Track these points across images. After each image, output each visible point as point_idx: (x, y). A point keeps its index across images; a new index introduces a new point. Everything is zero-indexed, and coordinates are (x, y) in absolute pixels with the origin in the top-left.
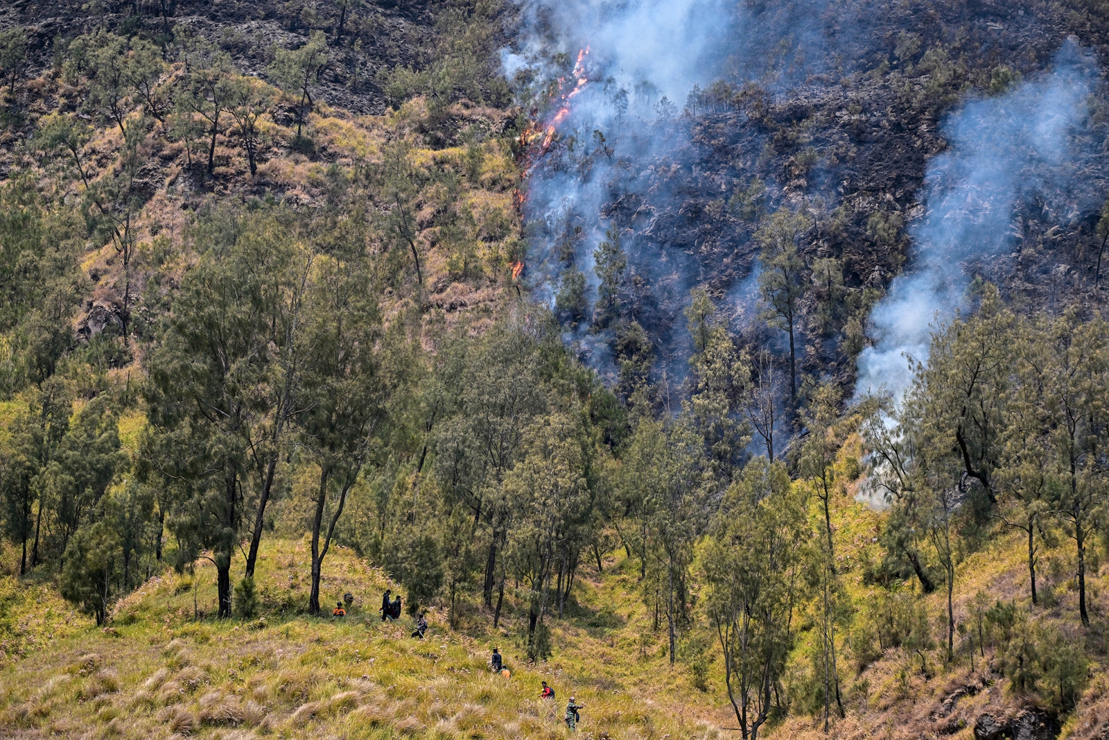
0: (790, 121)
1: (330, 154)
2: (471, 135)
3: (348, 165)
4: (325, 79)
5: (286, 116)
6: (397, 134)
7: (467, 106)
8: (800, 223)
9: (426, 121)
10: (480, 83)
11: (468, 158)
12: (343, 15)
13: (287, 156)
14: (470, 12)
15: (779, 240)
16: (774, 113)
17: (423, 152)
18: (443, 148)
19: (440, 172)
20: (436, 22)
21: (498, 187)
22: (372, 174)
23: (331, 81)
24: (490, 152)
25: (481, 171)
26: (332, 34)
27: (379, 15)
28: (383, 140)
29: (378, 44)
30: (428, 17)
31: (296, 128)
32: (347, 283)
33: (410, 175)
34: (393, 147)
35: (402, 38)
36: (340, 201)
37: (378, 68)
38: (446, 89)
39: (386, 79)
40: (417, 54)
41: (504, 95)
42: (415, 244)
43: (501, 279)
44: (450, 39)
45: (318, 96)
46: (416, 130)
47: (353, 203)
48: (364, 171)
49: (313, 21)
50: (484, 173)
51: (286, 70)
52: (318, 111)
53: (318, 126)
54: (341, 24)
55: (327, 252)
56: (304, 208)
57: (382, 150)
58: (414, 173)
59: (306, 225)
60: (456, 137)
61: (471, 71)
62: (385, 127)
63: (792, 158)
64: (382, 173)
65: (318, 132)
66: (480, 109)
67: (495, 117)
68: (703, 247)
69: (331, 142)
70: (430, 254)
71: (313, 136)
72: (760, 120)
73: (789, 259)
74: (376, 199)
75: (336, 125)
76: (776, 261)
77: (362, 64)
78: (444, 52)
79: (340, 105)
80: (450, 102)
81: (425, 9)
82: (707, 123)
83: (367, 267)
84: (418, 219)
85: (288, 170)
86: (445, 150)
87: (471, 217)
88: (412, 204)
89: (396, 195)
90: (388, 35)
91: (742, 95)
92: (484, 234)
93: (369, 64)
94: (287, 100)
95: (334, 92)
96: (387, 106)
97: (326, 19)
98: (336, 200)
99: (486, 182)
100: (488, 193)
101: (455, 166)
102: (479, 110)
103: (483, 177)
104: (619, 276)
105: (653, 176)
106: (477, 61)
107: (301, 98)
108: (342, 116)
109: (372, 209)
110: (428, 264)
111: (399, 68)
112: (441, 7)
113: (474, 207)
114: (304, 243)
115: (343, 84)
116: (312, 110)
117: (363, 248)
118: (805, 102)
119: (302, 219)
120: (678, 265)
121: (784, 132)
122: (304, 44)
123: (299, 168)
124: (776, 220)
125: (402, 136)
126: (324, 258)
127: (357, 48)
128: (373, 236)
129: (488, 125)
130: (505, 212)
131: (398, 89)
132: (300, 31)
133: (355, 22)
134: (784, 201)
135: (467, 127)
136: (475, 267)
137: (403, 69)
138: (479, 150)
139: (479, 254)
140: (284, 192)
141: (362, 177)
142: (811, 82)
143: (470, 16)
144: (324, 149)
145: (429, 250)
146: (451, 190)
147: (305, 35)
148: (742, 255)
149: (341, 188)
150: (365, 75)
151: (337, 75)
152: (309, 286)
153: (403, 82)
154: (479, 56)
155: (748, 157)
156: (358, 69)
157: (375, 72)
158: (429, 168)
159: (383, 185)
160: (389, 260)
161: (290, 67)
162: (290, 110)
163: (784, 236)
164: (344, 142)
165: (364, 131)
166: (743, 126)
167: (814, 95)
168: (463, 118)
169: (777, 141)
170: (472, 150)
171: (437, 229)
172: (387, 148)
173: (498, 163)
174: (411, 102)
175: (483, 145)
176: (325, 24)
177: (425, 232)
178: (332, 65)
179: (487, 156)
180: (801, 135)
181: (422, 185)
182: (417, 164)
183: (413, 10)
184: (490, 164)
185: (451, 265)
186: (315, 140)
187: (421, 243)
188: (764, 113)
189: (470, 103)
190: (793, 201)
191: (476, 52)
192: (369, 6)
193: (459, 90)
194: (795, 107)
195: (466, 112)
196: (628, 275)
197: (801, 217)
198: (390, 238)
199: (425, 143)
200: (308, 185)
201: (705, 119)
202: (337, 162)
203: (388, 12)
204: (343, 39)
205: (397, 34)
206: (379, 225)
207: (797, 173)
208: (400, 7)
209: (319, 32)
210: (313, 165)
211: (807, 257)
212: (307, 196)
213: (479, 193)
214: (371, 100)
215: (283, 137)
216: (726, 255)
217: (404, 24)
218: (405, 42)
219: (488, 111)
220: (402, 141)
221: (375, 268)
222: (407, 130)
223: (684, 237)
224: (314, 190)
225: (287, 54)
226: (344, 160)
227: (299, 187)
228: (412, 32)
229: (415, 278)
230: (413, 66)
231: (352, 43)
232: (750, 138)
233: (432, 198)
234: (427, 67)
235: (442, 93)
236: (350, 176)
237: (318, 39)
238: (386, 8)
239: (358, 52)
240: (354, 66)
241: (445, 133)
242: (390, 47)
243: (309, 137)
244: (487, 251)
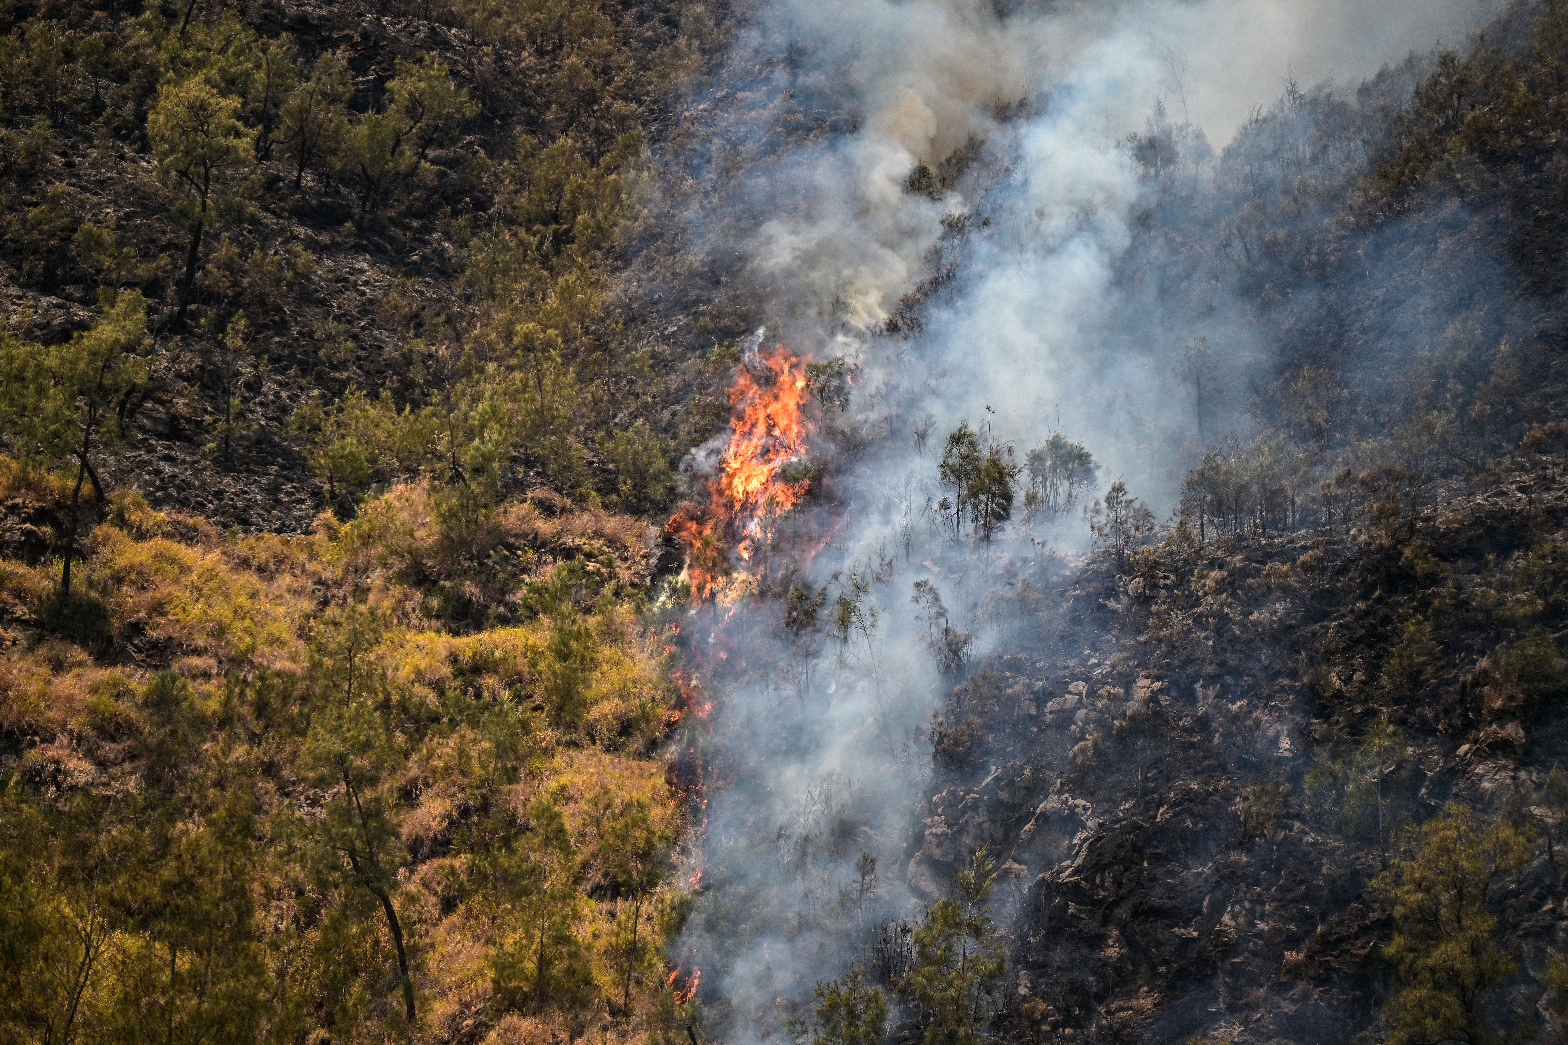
0: (1478, 556)
1: (154, 645)
2: (562, 592)
3: (206, 676)
4: (142, 429)
5: (29, 533)
6: (347, 588)
7: (547, 509)
8: (1504, 848)
9: (432, 552)
10: (587, 442)
11: (550, 658)
12: (195, 245)
13: (31, 649)
14: (561, 239)
15: (1445, 898)
16: (1432, 533)
17: (422, 639)
18: (479, 628)
19: (470, 699)
20: (462, 267)
21: (637, 743)
22: (275, 702)
23: (160, 436)
24: (613, 642)
25: (589, 694)
26: (162, 301)
27: (298, 247)
28: (307, 605)
29: (295, 330)
30: (440, 253)
31: (57, 568)
32: (197, 1015)
33: (385, 706)
34: (336, 624)
35: (364, 312)
36: (181, 778)
37: (293, 398)
38: (488, 458)
39: (316, 429)
40: (408, 359)
41: (655, 478)
42: (396, 903)
43: (642, 1007)
44: (500, 316)
45: (121, 477)
46: (401, 577)
47: (219, 784)
48: (250, 694)
49: (107, 263)
50: (596, 702)
51: (30, 401)
52: (121, 522)
53: (121, 562)
54: (190, 273)
55: (143, 925)
56: (78, 799)
57: (303, 633)
58: (395, 699)
59: (83, 848)
60: (518, 596)
61: (564, 411)
62: (312, 567)
63: (1484, 663)
64: (304, 699)
65: (119, 581)
66: (586, 517)
67: (630, 540)
68: (1226, 919)
69: (158, 608)
70: (439, 933)
71: (104, 592)
72: (1391, 554)
73: (1475, 950)
74: (285, 773)
75: (173, 561)
76: (1436, 957)
77: (248, 386)
78: (483, 353)
79: (183, 504)
80: (501, 497)
81: (430, 231)
82: (1237, 560)
83: (256, 968)
84: (405, 831)
85: (33, 688)
86: (484, 636)
87: (561, 830)
88: (387, 788)
89: (341, 760)
90: (322, 303)
91: (1340, 482)
92: (596, 877)
93: (269, 387)
94: (29, 486)
95: (166, 467)
96: (319, 507)
97: (145, 256)
98: (168, 774)
99: (602, 727)
100: (607, 759)
101: (514, 680)
102: (583, 520)
103: (594, 713)
104: (985, 1000)
105: (1081, 713)
106: (580, 379)
107: (71, 483)
108: (189, 536)
109: (274, 802)
110: (432, 961)
111: (355, 398)
112: (476, 226)
113: (568, 800)
114: (74, 900)
115: (193, 443)
116: (101, 518)
117: (246, 912)
118: (1519, 501)
119: (72, 830)
120: (1153, 968)
121: (1460, 588)
122: (83, 326)
123: (65, 684)
124: (1435, 840)
125: (361, 593)
126: (133, 943)
127: (234, 342)
128: (276, 881)
129: (610, 564)
130: (656, 812)
131: (352, 458)
132: (70, 289)
133: (229, 267)
134: (1460, 785)
135: (549, 571)
136: (570, 972)
137: (366, 403)
138: (582, 635)
139: (582, 933)
140: (19, 753)
141: (245, 710)
142: (1539, 446)
143: (558, 252)
144: (137, 629)
145: (436, 923)
146: (502, 750)
147: (85, 303)
148: (1340, 940)
149: (184, 742)
150: (258, 417)
151: (174, 418)
152: (87, 1023)
153: (366, 440)
154: (584, 365)
155: (1357, 660)
156: (235, 401)
157: (284, 410)
158: (438, 687)
159: (303, 733)
160: (323, 950)
161: (41, 391)
162: (40, 516)
163: (1459, 885)
164: (196, 610)
165: (250, 579)
166: (1342, 570)
167: (1546, 483)
168: (538, 544)
169: (1439, 612)
170: (564, 636)
171: (461, 862)
172: (318, 627)
173: (637, 672)
174: (389, 496)
175: (593, 621)
176: (143, 270)
177: (425, 869)
178: (163, 388)
179: (607, 651)
180: (1509, 597)
181: (417, 736)
182: (405, 673)
183: (394, 231)
184: (614, 677)
185: (499, 965)
186: (111, 603)
187: (412, 899)
188: (1403, 533)
189: (559, 501)
190: (1486, 785)
191: (575, 354)
192: (269, 220)
193: (528, 463)
194: (1491, 514)
195: (545, 527)
196: (1010, 996)
197: (1506, 833)
198: (323, 885)
199: (427, 613)
200: (88, 731)
201: (1232, 550)
202: (175, 667)
203: (324, 238)
204: (194, 315)
205: (351, 300)
206: (291, 850)
207: (1498, 704)
208: (358, 224)
209: (126, 295)
210: (104, 674)
211: (1527, 948)
212: (86, 765)
213: (580, 757)
214: (273, 490)
215: (20, 594)
216: (1293, 942)
217: (371, 273)
218: (372, 324)
219: (611, 524)
220: (362, 608)
221: (281, 973)
222: (376, 578)
223: (1172, 888)
224: (107, 746)
225: (33, 355)
226: (195, 661)
227: (63, 739)
228: (393, 295)
229: (396, 1001)
230: (395, 393)
231: (220, 326)
232: (1361, 605)
233: (447, 769)
234: (436, 397)
235: (477, 471)
236: (213, 706)
237: (126, 315)
238: (318, 227)
239: (237, 352)
240: (227, 393)
241: (484, 586)
242: (330, 338)
243: (94, 594)
244: (604, 926)
